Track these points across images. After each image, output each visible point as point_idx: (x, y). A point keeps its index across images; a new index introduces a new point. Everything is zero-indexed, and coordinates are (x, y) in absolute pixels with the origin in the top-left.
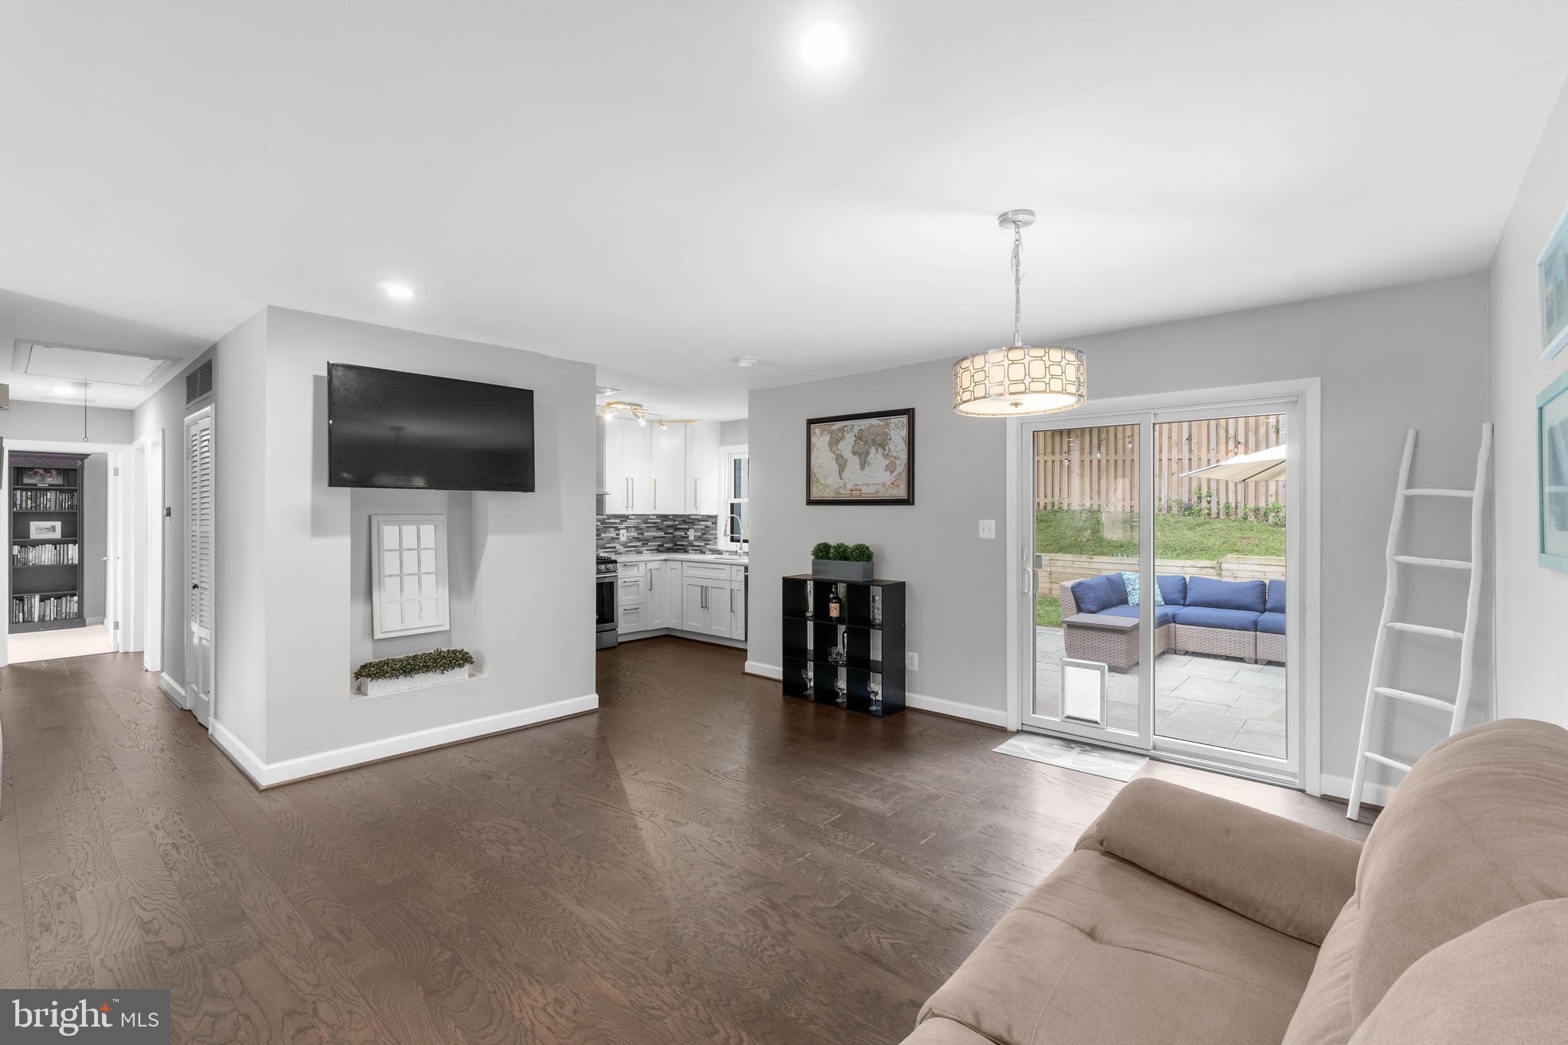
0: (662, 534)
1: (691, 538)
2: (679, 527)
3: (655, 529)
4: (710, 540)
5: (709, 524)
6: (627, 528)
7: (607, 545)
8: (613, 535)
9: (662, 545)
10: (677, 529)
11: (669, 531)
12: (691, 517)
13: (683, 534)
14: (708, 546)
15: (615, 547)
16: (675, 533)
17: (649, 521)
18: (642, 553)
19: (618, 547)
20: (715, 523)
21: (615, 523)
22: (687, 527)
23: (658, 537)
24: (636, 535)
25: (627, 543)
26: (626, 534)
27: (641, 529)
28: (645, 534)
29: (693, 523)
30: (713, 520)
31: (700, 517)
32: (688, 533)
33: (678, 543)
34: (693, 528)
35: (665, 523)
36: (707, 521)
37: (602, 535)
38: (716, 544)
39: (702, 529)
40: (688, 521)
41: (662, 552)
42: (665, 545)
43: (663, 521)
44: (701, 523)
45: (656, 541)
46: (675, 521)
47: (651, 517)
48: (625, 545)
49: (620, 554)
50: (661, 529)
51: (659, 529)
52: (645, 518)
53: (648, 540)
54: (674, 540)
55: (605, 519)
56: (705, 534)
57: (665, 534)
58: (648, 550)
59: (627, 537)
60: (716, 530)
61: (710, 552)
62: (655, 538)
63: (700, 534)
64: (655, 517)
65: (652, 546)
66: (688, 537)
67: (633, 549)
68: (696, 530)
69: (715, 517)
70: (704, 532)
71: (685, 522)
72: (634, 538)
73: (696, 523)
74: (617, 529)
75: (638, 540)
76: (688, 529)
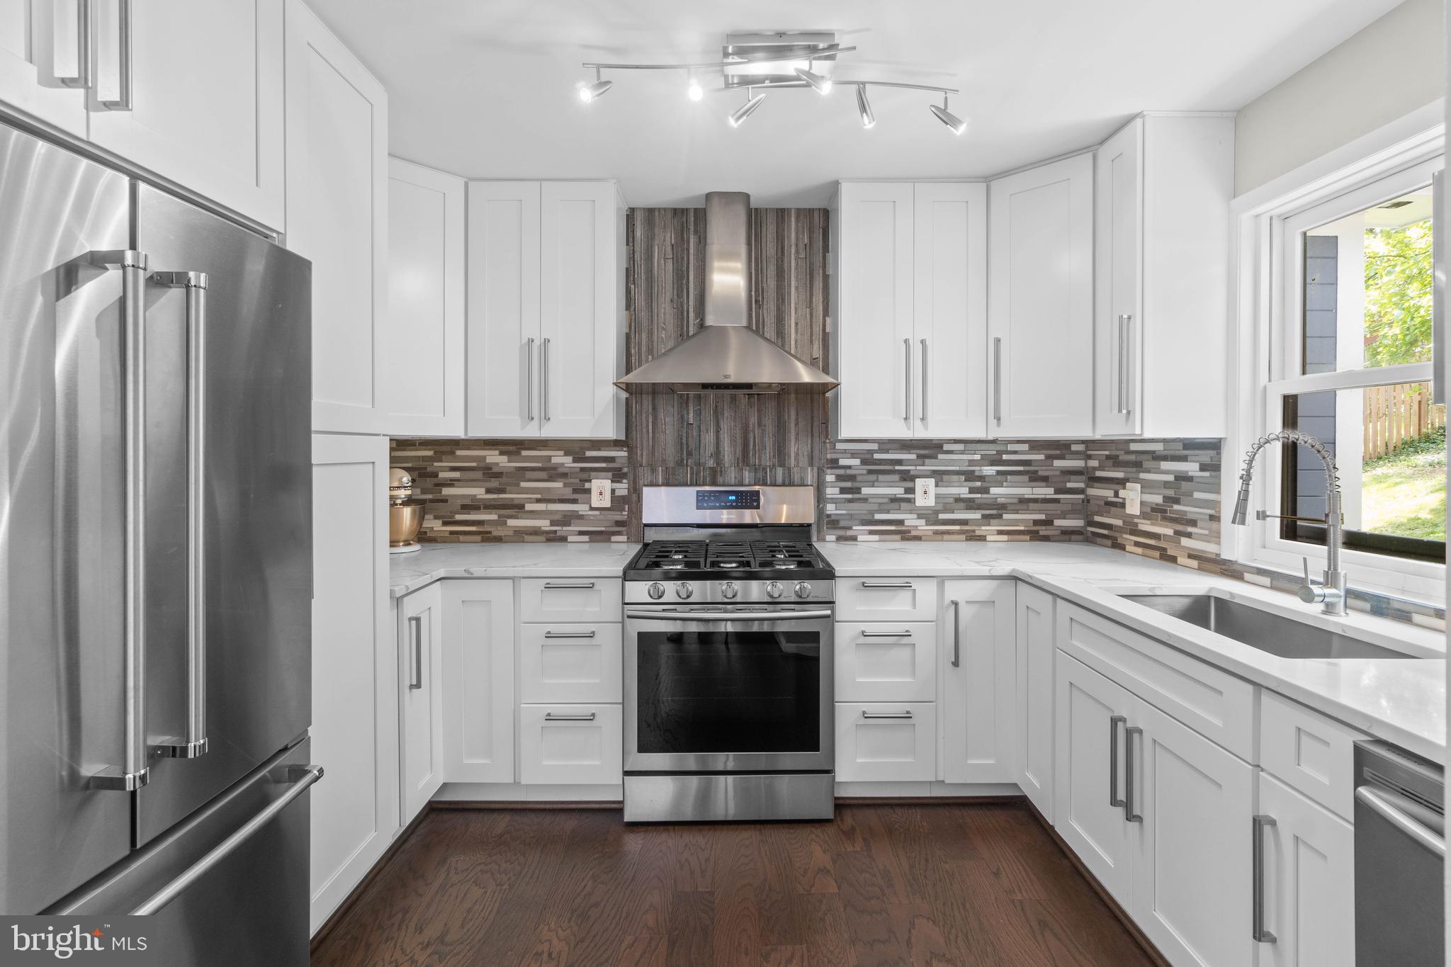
0: (1047, 492)
1: (1133, 508)
2: (1099, 474)
3: (1026, 478)
4: (1193, 523)
5: (1191, 468)
6: (939, 476)
7: (878, 516)
8: (898, 491)
9: (1048, 522)
10: (1093, 480)
11: (1069, 485)
12: (1133, 447)
13: (1108, 493)
14: (1185, 542)
15: (901, 522)
16: (1092, 492)
17: (1005, 457)
18: (982, 538)
19: (911, 520)
20: (1213, 467)
21: (900, 462)
22: (1120, 475)
23: (1035, 501)
24: (963, 491)
25: (937, 512)
26: (932, 490)
27: (982, 478)
28: (994, 490)
29: (1138, 465)
30: (1206, 456)
31: (1158, 447)
32: (1122, 493)
33: (1097, 519)
34: (1137, 480)
35: (1058, 463)
36: (1184, 459)
37: (865, 491)
38: (1216, 537)
39: (1166, 485)
40: (1124, 457)
41: (1046, 539)
42: (1057, 522)
43: (1050, 458)
44: (1165, 465)
45: (1027, 511)
46: (1089, 457)
47: (1010, 447)
48: (930, 516)
49: (918, 538)
50: (1045, 479)
51: (1035, 478)
52: (995, 451)
53: (1003, 507)
54: (1086, 508)
55: (871, 452)
56: (1177, 501)
57: (1056, 493)
58: (1000, 533)
59: (937, 496)
60: (1218, 492)
61: (1195, 563)
62: (1024, 502)
63: (1158, 499)
64: (1025, 447)
65: (1016, 522)
66: (1123, 505)
67: (957, 528)
68: (1147, 487)
69: (1215, 446)
70: (1171, 493)
71: (1115, 461)
72: (958, 500)
73: (1146, 465)
74: (908, 477)
75: (970, 505)
76: (1122, 483)
